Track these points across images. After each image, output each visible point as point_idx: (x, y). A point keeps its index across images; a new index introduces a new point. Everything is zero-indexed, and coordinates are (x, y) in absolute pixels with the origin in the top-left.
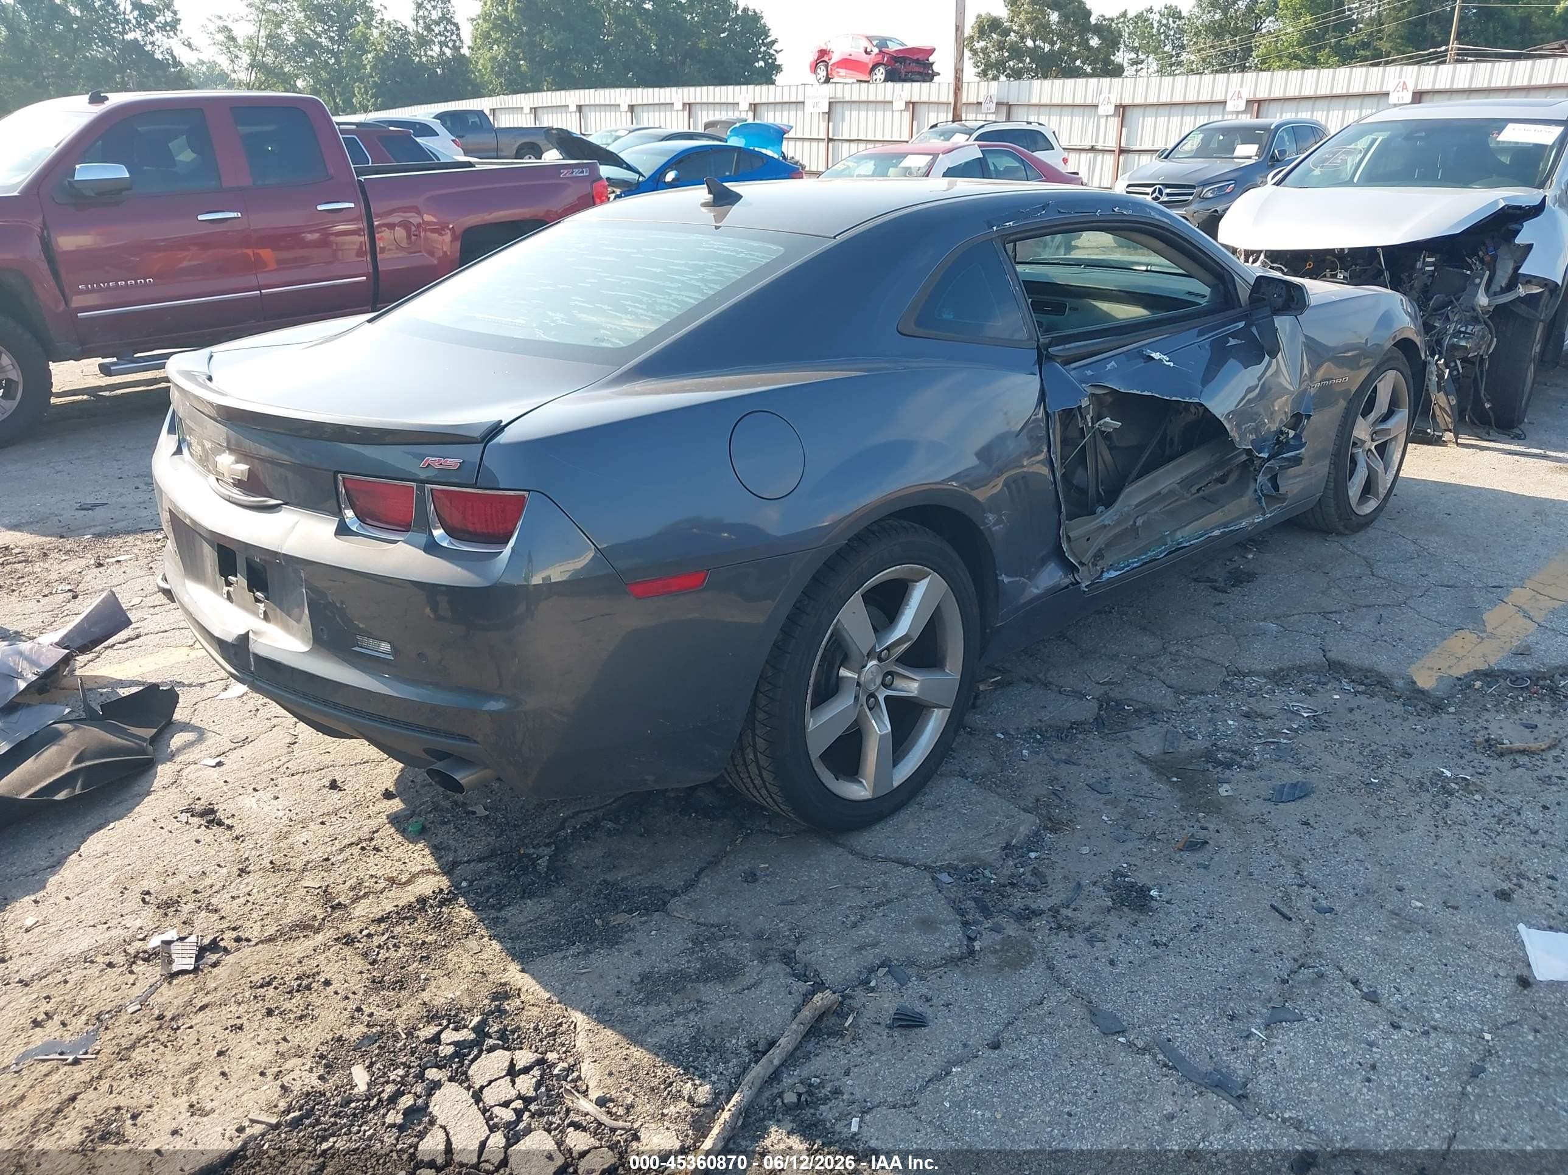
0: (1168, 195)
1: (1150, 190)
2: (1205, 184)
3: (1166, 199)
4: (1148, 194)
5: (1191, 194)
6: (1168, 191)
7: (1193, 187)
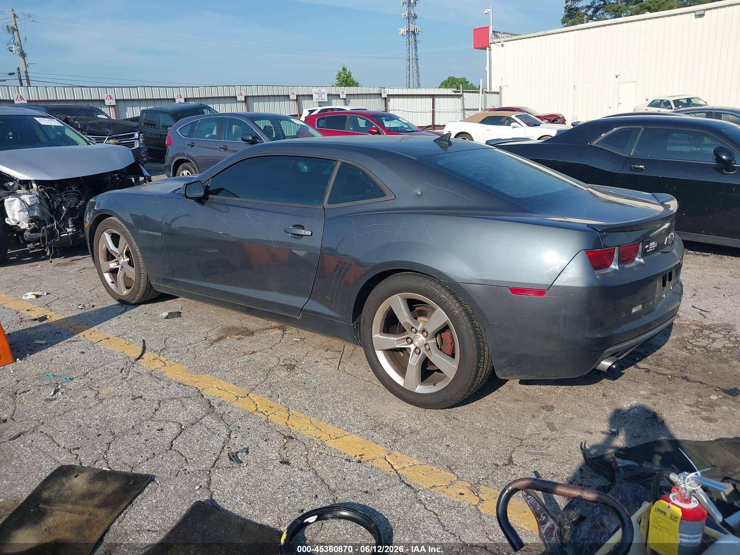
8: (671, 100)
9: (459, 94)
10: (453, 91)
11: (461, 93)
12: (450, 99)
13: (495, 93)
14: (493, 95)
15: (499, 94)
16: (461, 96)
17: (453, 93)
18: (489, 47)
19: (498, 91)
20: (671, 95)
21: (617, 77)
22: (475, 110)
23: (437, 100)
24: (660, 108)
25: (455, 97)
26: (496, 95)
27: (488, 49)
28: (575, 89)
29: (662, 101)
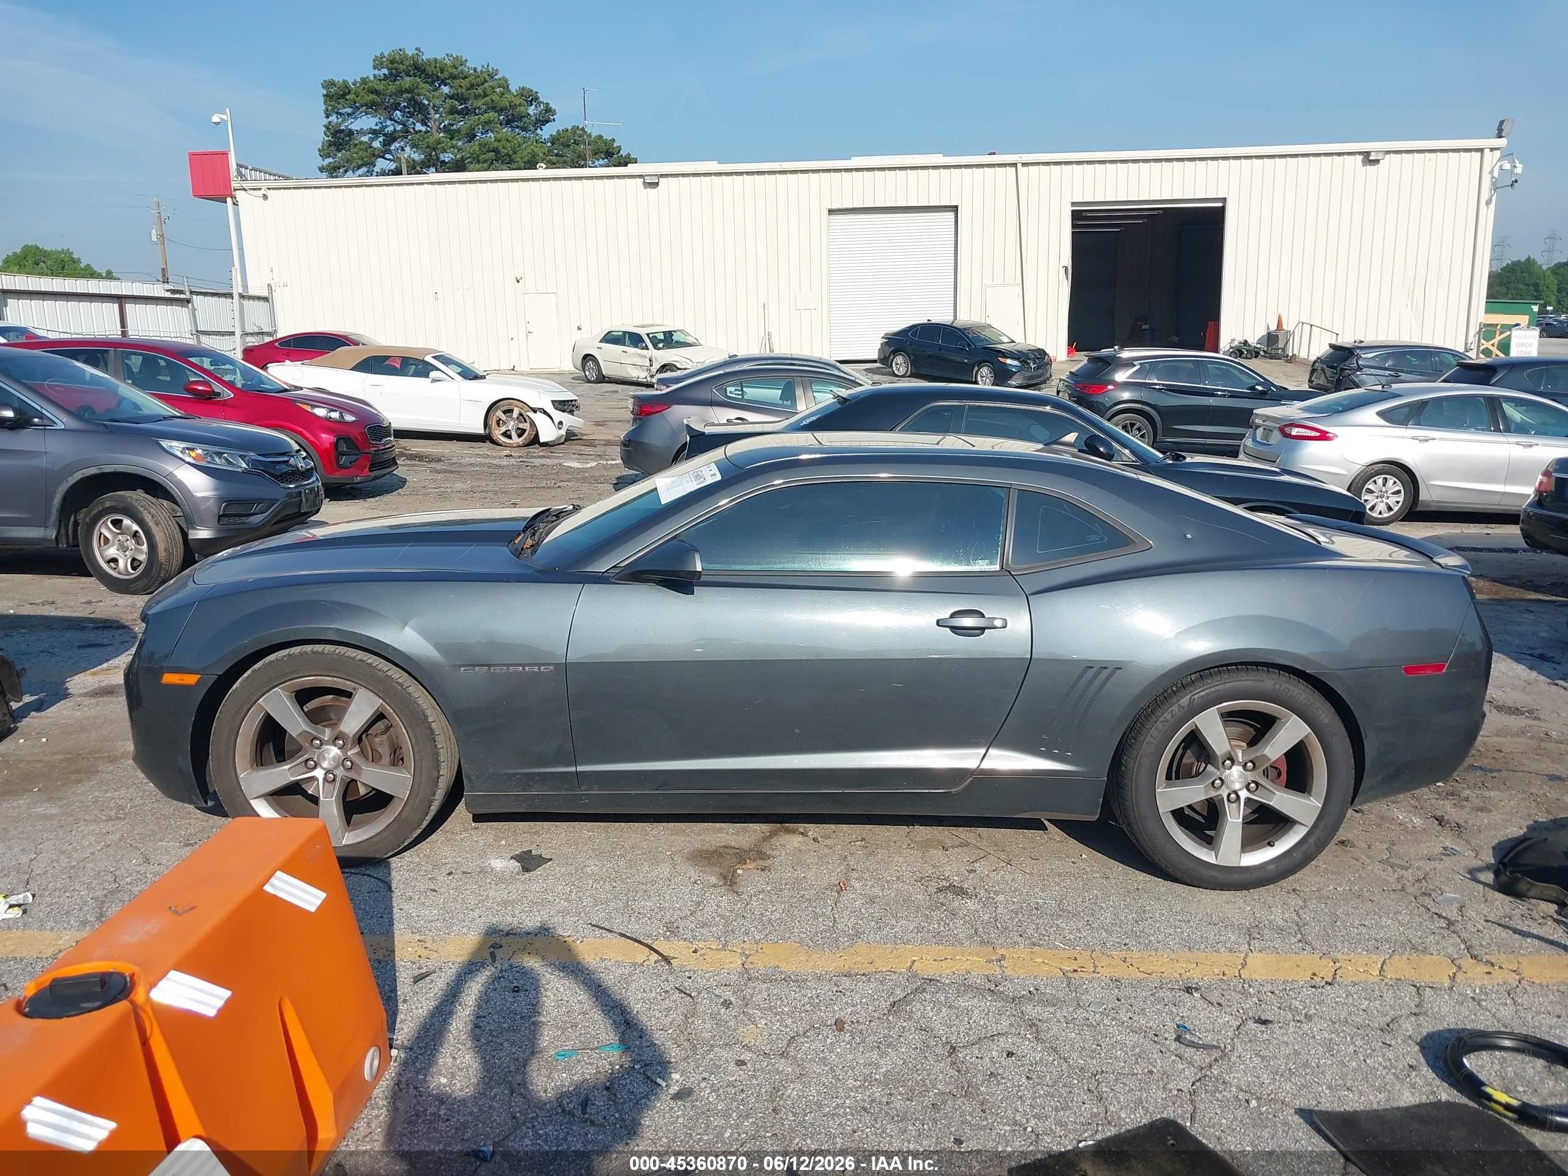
8: (643, 332)
9: (182, 296)
10: (168, 291)
11: (187, 296)
12: (161, 308)
13: (259, 298)
14: (257, 303)
15: (268, 301)
16: (188, 301)
17: (168, 295)
18: (233, 197)
19: (265, 294)
20: (641, 323)
21: (518, 282)
22: (223, 335)
23: (129, 307)
24: (625, 345)
25: (174, 302)
26: (262, 303)
27: (229, 200)
28: (437, 299)
29: (625, 333)
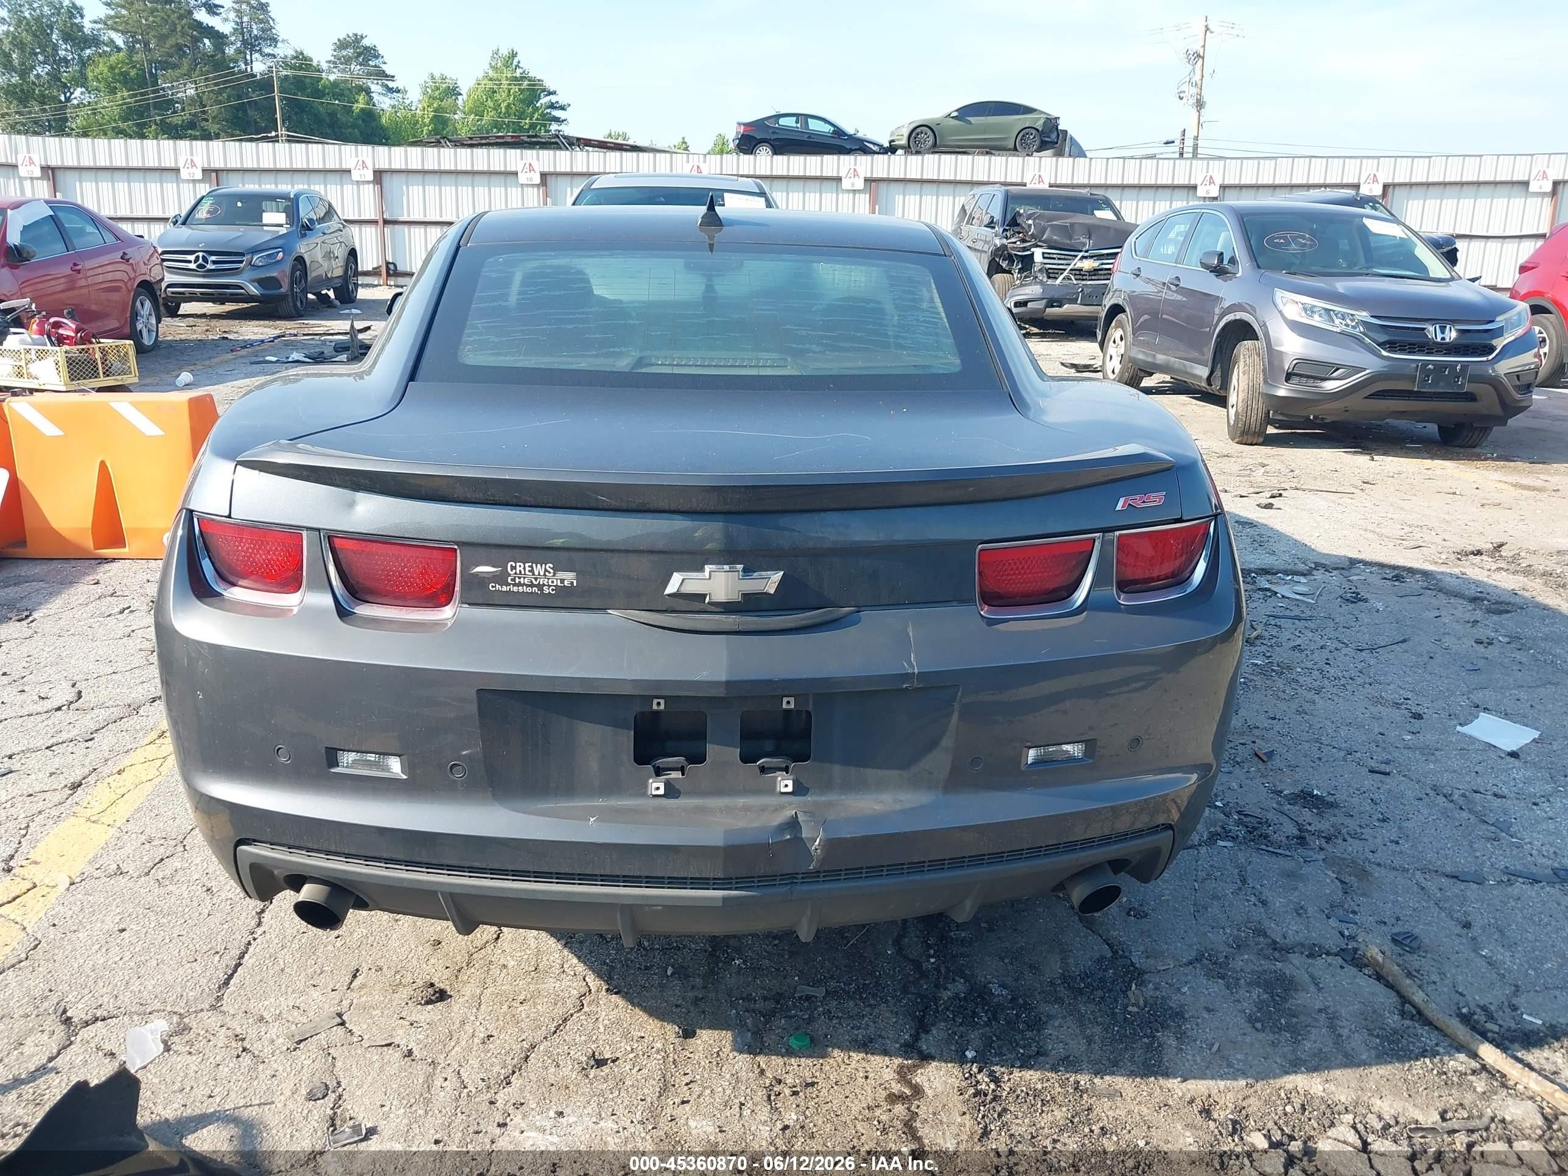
0: (214, 262)
1: (192, 258)
2: (255, 250)
3: (213, 267)
4: (190, 262)
5: (241, 262)
6: (214, 258)
7: (243, 255)
